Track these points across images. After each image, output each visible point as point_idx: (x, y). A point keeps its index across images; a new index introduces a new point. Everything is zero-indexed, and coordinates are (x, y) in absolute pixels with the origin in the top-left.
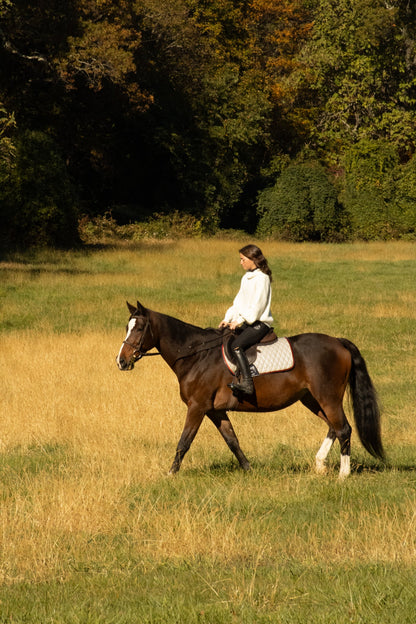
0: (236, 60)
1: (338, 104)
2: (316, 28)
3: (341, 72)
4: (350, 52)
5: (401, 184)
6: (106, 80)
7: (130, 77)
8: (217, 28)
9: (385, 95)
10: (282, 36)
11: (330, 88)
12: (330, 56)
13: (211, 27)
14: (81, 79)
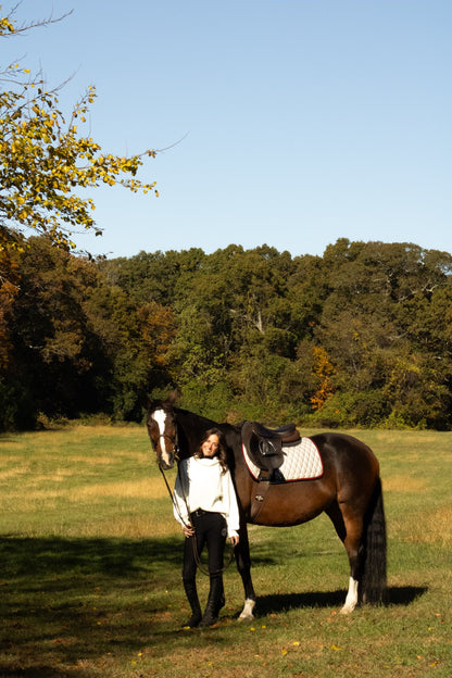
0: (136, 347)
1: (188, 366)
2: (178, 333)
3: (188, 352)
4: (192, 343)
5: (208, 402)
6: (66, 357)
7: (78, 356)
8: (127, 333)
9: (209, 361)
10: (164, 336)
11: (184, 358)
12: (183, 345)
13: (124, 333)
14: (55, 357)
